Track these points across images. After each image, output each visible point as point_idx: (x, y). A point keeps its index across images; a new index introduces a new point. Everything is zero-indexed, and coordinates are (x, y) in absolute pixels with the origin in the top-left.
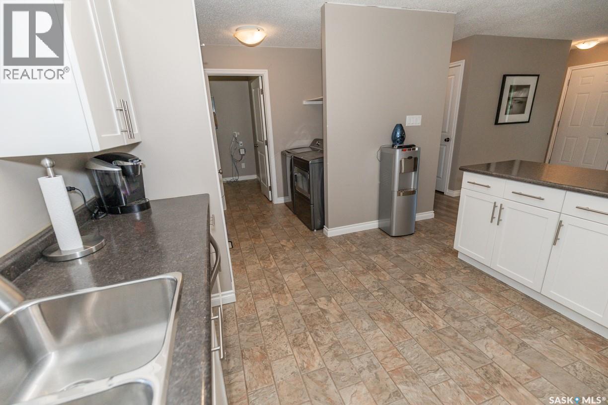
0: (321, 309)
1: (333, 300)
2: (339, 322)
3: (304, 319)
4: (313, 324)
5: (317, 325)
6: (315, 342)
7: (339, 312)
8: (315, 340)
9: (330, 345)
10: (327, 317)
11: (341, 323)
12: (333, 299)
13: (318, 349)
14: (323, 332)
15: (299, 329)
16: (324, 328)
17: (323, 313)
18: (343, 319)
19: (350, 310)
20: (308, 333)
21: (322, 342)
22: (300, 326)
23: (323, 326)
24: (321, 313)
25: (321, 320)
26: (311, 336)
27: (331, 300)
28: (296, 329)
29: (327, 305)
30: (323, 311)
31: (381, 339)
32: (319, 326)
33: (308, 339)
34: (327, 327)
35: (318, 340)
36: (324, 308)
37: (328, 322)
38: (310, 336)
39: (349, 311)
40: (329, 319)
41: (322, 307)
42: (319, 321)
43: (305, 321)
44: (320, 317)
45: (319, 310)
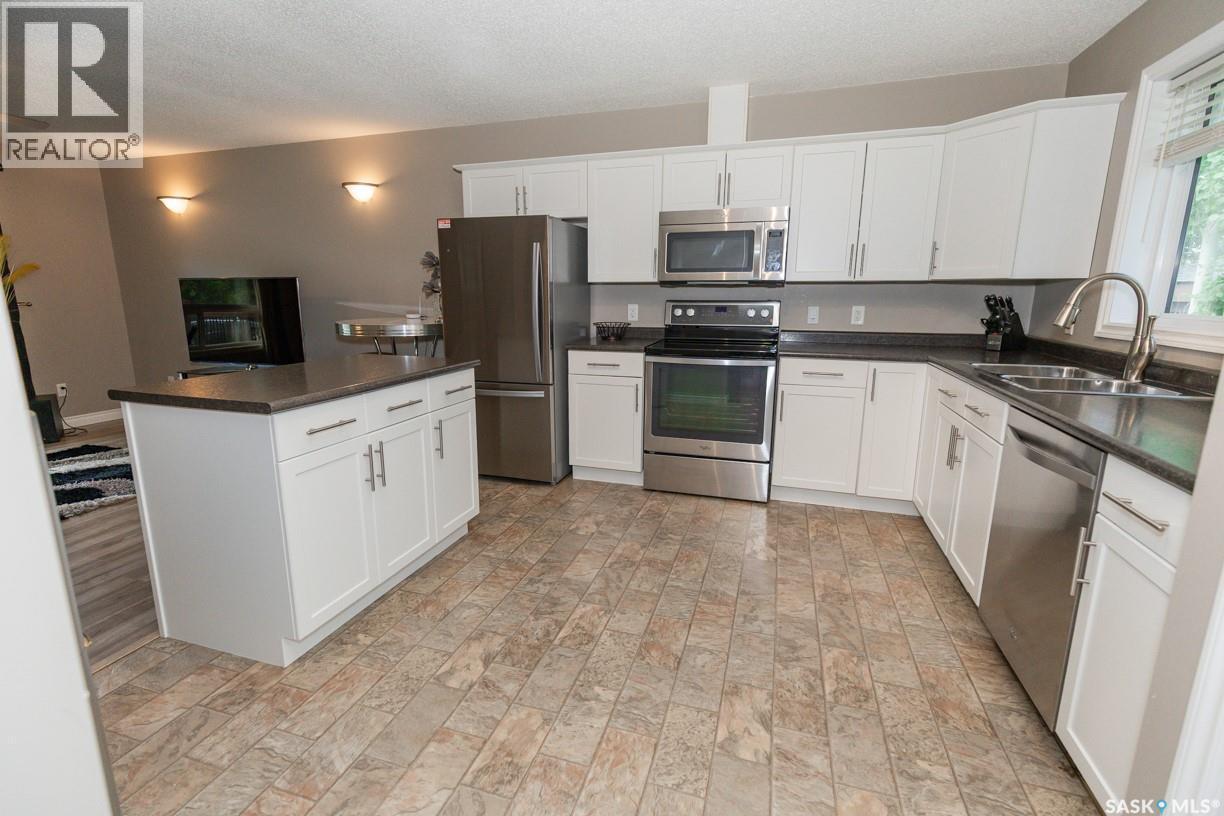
0: (769, 729)
1: (722, 734)
2: (749, 685)
3: (826, 728)
4: (808, 709)
5: (800, 703)
6: (822, 679)
7: (731, 702)
8: (818, 682)
9: (794, 663)
10: (768, 707)
11: (746, 682)
12: (720, 738)
13: (822, 667)
14: (797, 686)
15: (848, 714)
16: (789, 691)
17: (771, 720)
18: (736, 687)
19: (703, 694)
20: (829, 698)
21: (808, 673)
22: (843, 719)
23: (788, 694)
24: (776, 721)
25: (786, 706)
26: (824, 691)
27: (726, 739)
28: (854, 719)
29: (746, 730)
30: (766, 722)
31: (701, 633)
32: (798, 699)
33: (833, 689)
34: (780, 690)
35: (813, 678)
36: (761, 728)
37: (772, 696)
38: (827, 692)
39: (707, 693)
40: (767, 701)
41: (763, 733)
42: (790, 706)
43: (826, 724)
44: (784, 714)
45: (775, 729)
